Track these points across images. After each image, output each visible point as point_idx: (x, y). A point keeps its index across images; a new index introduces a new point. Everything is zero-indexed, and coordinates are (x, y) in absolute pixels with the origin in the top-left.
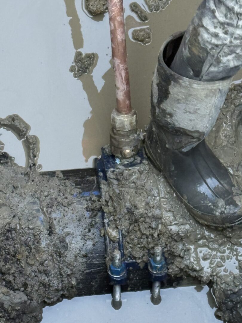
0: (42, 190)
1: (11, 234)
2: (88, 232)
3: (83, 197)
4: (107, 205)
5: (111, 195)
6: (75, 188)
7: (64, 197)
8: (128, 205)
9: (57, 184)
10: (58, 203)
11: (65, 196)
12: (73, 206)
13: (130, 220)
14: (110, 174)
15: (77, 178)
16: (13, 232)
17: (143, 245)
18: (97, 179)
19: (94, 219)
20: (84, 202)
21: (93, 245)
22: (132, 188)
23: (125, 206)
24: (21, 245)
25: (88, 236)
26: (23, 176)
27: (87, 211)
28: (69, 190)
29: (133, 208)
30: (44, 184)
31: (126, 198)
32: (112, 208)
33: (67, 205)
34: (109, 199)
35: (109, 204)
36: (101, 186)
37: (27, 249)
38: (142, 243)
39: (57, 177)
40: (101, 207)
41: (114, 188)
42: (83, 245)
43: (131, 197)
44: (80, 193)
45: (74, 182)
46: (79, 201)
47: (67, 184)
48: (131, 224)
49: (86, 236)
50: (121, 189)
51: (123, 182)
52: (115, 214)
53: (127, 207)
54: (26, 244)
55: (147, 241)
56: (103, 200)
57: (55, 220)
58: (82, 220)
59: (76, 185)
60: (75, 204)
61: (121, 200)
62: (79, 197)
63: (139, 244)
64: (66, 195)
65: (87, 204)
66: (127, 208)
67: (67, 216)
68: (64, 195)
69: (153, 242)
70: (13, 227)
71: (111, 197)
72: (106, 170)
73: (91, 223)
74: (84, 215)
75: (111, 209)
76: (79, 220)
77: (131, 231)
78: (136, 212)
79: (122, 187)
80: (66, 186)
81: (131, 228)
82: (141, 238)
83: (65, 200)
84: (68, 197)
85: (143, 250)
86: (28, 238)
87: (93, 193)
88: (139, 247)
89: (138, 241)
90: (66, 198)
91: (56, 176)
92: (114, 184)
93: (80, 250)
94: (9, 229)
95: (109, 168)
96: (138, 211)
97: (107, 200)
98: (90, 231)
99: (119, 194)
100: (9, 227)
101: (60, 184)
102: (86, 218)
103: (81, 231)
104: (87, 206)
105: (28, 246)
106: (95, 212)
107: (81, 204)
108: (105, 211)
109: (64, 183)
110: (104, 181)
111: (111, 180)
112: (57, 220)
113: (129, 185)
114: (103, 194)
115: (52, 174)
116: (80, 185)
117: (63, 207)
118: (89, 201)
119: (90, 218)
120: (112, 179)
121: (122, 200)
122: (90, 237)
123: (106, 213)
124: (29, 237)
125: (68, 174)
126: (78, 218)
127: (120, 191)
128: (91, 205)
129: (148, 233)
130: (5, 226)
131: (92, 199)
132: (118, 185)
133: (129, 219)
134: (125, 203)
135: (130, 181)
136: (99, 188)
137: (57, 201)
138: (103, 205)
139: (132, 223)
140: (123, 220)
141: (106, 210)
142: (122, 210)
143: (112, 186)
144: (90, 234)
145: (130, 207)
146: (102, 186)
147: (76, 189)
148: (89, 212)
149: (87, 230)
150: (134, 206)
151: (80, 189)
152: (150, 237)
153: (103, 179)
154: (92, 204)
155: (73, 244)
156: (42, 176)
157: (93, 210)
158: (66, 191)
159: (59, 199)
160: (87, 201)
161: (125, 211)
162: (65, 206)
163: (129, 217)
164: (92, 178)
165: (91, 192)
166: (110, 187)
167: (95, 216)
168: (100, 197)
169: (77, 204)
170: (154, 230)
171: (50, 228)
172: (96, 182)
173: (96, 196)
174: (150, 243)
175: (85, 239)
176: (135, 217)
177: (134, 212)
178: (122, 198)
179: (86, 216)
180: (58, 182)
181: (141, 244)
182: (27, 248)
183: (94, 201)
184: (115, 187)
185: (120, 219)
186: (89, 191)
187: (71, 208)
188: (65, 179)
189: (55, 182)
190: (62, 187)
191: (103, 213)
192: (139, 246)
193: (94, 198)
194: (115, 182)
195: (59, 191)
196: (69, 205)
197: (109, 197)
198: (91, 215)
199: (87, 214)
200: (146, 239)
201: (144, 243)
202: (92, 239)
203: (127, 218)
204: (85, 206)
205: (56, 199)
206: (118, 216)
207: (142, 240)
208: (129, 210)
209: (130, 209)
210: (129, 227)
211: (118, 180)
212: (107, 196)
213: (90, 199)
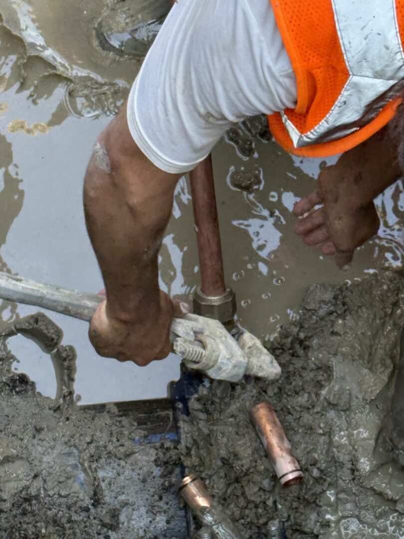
0: (83, 433)
1: (31, 505)
2: (158, 501)
3: (149, 443)
4: (188, 454)
5: (195, 438)
6: (137, 429)
7: (118, 444)
8: (223, 453)
9: (108, 422)
10: (108, 453)
11: (120, 443)
12: (132, 457)
13: (228, 478)
14: (193, 404)
15: (140, 413)
16: (34, 502)
17: (249, 520)
18: (173, 414)
19: (167, 479)
20: (153, 452)
21: (167, 521)
22: (231, 425)
23: (219, 455)
24: (47, 523)
25: (158, 506)
26: (51, 412)
27: (157, 466)
28: (126, 433)
29: (232, 458)
30: (86, 424)
31: (220, 442)
32: (198, 460)
33: (122, 457)
34: (193, 445)
35: (193, 452)
36: (179, 425)
37: (57, 531)
38: (248, 516)
39: (109, 412)
40: (180, 459)
41: (200, 426)
42: (151, 522)
43: (228, 439)
44: (146, 437)
45: (135, 420)
46: (143, 449)
47: (124, 423)
48: (229, 485)
49: (154, 506)
50: (211, 427)
51: (216, 416)
52: (202, 469)
53: (221, 456)
54: (55, 521)
55: (256, 513)
56: (182, 446)
57: (104, 481)
58: (149, 481)
59: (140, 424)
60: (137, 455)
61: (212, 445)
62: (143, 444)
63: (243, 518)
64: (122, 441)
65: (156, 454)
66: (223, 459)
67: (123, 474)
68: (118, 441)
69: (266, 514)
70: (33, 494)
71: (195, 441)
72: (187, 397)
73: (163, 484)
74: (152, 473)
75: (195, 460)
76: (144, 481)
77: (229, 497)
78: (237, 465)
79: (213, 424)
80: (123, 427)
81: (229, 492)
82: (246, 507)
83: (120, 448)
84: (126, 443)
85: (250, 528)
86: (58, 512)
87: (167, 437)
88: (243, 524)
89: (241, 512)
90: (122, 445)
91: (107, 410)
92: (200, 420)
93: (145, 531)
94: (26, 497)
95: (192, 394)
96: (240, 462)
97: (189, 445)
98: (161, 498)
99: (209, 435)
100: (27, 494)
101: (113, 424)
102: (154, 477)
103: (147, 499)
104: (156, 457)
105: (58, 526)
106: (170, 467)
107: (147, 454)
108: (185, 464)
109: (120, 422)
110: (185, 417)
111: (195, 412)
112: (106, 482)
113: (224, 420)
114: (183, 436)
115: (100, 408)
116: (145, 424)
117: (116, 459)
118: (160, 450)
119: (161, 477)
120: (196, 410)
121: (214, 446)
122: (162, 508)
123: (188, 467)
124: (60, 510)
125: (125, 408)
126: (141, 477)
127: (211, 431)
128: (162, 456)
129: (258, 500)
130: (21, 492)
131: (165, 446)
132: (207, 421)
133: (226, 476)
134: (219, 450)
135: (226, 414)
136: (176, 429)
137: (107, 450)
138: (182, 454)
139: (231, 483)
140: (215, 478)
141: (187, 462)
142: (214, 461)
143: (198, 423)
144: (161, 504)
145: (226, 457)
146: (181, 424)
147: (140, 431)
148: (159, 468)
149: (156, 497)
150: (232, 455)
151: (144, 430)
152: (261, 506)
153: (182, 413)
154: (164, 454)
155: (133, 520)
156: (82, 411)
157: (166, 463)
158: (121, 434)
159: (111, 447)
160: (157, 449)
161: (219, 463)
162: (120, 459)
163: (225, 474)
164: (166, 412)
165: (163, 435)
166: (194, 425)
167: (171, 473)
168: (178, 442)
169: (140, 455)
170: (267, 493)
171: (95, 494)
172: (171, 419)
173: (171, 441)
174: (261, 516)
175: (153, 512)
176: (235, 472)
177: (234, 465)
178: (213, 442)
179: (154, 474)
180: (109, 420)
181: (245, 518)
182: (57, 528)
183: (168, 449)
184: (202, 424)
185: (210, 477)
186: (160, 433)
187: (129, 461)
188: (121, 416)
189: (104, 420)
190: (116, 427)
191: (183, 468)
192: (242, 521)
193: (168, 444)
194: (202, 416)
195: (111, 434)
196: (128, 456)
197: (192, 442)
198: (163, 473)
199: (157, 471)
200: (254, 510)
201: (251, 515)
202: (165, 512)
203: (222, 474)
204: (153, 459)
205: (105, 447)
206: (206, 472)
207: (247, 512)
208: (226, 462)
209: (227, 460)
210: (226, 491)
211: (207, 412)
212: (190, 440)
213: (162, 446)
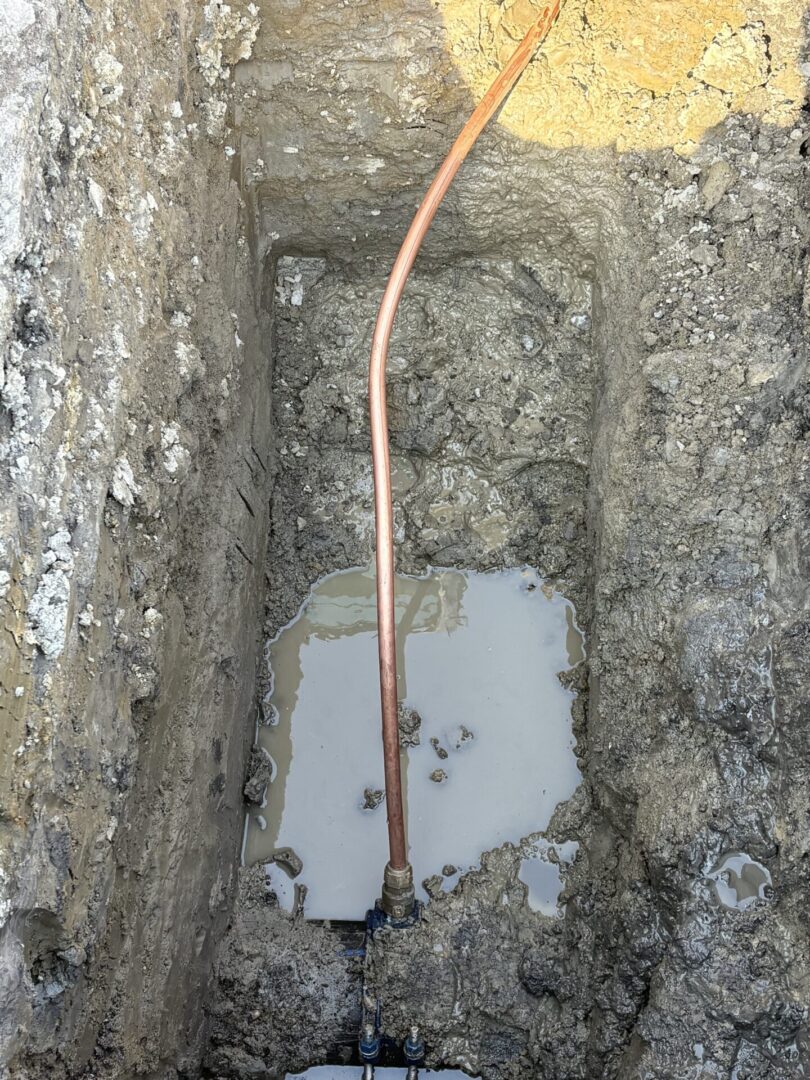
0: (304, 941)
2: (344, 998)
3: (346, 955)
4: (368, 969)
5: (374, 959)
6: (340, 943)
7: (325, 953)
8: (390, 972)
9: (322, 935)
12: (333, 964)
14: (377, 936)
15: (344, 931)
18: (364, 935)
19: (353, 984)
20: (346, 962)
21: (348, 1013)
22: (398, 953)
23: (387, 973)
25: (344, 1002)
26: (287, 922)
27: (348, 973)
28: (332, 945)
30: (308, 935)
31: (389, 964)
32: (374, 974)
33: (326, 963)
35: (371, 969)
36: (366, 946)
39: (324, 927)
40: (363, 971)
41: (378, 950)
42: (338, 1012)
43: (394, 962)
44: (344, 950)
45: (340, 936)
46: (341, 959)
47: (332, 937)
48: (389, 997)
49: (341, 1001)
51: (389, 945)
52: (375, 981)
53: (388, 975)
56: (365, 963)
58: (341, 983)
59: (342, 940)
60: (336, 963)
62: (342, 955)
63: (394, 1022)
64: (329, 951)
66: (389, 977)
68: (326, 951)
71: (373, 962)
72: (374, 928)
73: (349, 987)
74: (344, 977)
75: (372, 975)
76: (338, 983)
77: (388, 1005)
79: (386, 951)
80: (331, 940)
83: (326, 956)
84: (330, 953)
87: (357, 952)
89: (394, 1019)
90: (328, 954)
91: (324, 925)
92: (379, 946)
93: (334, 1017)
95: (377, 927)
97: (370, 963)
98: (347, 996)
99: (383, 958)
101: (325, 937)
102: (344, 981)
103: (338, 996)
104: (348, 966)
106: (355, 975)
107: (343, 964)
108: (365, 976)
109: (330, 936)
110: (370, 941)
111: (377, 940)
112: (313, 981)
113: (394, 949)
114: (367, 955)
115: (320, 923)
116: (346, 940)
117: (322, 964)
118: (351, 962)
119: (349, 981)
121: (385, 967)
122: (346, 1003)
123: (366, 978)
125: (337, 925)
126: (336, 980)
127: (384, 954)
128: (352, 966)
130: (254, 979)
131: (355, 960)
132: (384, 948)
133: (389, 990)
134: (387, 970)
135: (396, 944)
136: (364, 948)
137: (317, 956)
138: (365, 969)
140: (382, 989)
141: (367, 975)
142: (383, 977)
143: (377, 948)
144: (346, 1000)
145: (391, 976)
146: (368, 946)
147: (341, 945)
148: (349, 975)
149: (344, 995)
151: (344, 945)
153: (370, 937)
154: (354, 965)
155: (327, 1009)
156: (307, 924)
157: (353, 973)
158: (329, 946)
159: (320, 955)
160: (349, 961)
161: (386, 979)
162: (324, 964)
163: (389, 987)
164: (360, 933)
165: (355, 951)
166: (375, 949)
167: (355, 980)
168: (363, 958)
169: (338, 963)
172: (363, 940)
173: (359, 957)
175: (340, 1005)
178: (385, 963)
179: (345, 979)
180: (323, 933)
183: (357, 962)
184: (380, 950)
185: (380, 988)
186: (354, 949)
187: (330, 967)
188: (332, 932)
189: (321, 933)
190: (326, 940)
191: (363, 978)
193: (357, 959)
194: (381, 944)
195: (322, 944)
196: (330, 963)
198: (350, 979)
199: (346, 977)
202: (348, 1007)
203: (387, 988)
204: (346, 967)
205: (317, 954)
206: (378, 984)
208: (390, 980)
209: (392, 978)
210: (387, 1000)
211: (383, 942)
212: (371, 959)
213: (353, 959)
